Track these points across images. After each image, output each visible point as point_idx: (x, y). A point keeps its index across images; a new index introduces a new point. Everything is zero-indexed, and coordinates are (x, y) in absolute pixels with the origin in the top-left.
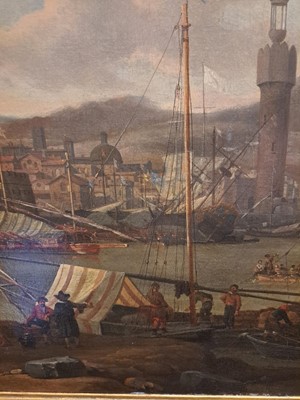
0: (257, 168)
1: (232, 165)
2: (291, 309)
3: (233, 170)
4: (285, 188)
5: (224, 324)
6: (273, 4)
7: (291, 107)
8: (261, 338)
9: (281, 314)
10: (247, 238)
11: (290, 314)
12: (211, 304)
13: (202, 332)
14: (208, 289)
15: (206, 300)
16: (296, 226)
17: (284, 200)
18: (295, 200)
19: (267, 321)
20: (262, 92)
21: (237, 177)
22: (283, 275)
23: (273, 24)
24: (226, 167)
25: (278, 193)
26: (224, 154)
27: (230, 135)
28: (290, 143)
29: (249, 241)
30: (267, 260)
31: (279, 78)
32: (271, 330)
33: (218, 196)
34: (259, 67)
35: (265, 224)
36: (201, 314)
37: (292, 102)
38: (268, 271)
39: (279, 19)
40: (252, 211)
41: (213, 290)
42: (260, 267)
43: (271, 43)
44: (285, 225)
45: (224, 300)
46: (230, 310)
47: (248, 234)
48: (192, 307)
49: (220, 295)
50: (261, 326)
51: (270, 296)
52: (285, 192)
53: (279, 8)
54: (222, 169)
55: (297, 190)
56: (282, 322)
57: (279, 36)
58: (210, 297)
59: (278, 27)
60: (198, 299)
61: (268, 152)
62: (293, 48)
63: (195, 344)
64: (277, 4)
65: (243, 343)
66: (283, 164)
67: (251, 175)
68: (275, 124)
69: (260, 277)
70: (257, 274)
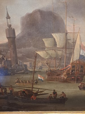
0: (11, 57)
1: (4, 57)
2: (26, 91)
3: (5, 58)
4: (18, 62)
5: (10, 95)
6: (7, 18)
7: (16, 43)
8: (20, 98)
9: (24, 92)
10: (12, 74)
11: (26, 92)
12: (6, 90)
13: (6, 97)
14: (5, 87)
15: (5, 89)
16: (23, 71)
17: (19, 65)
18: (21, 65)
19: (21, 94)
20: (8, 39)
21: (6, 60)
22: (22, 83)
23: (8, 23)
24: (3, 57)
25: (17, 63)
26: (2, 54)
27: (2, 50)
28: (17, 52)
29: (12, 75)
30: (18, 79)
31: (11, 36)
32: (22, 96)
33: (3, 64)
34: (6, 34)
35: (15, 71)
36: (4, 92)
37: (16, 42)
38: (18, 82)
39: (9, 22)
40: (12, 68)
41: (6, 87)
42: (16, 81)
43: (8, 28)
44: (20, 71)
45: (9, 89)
46: (11, 91)
47: (12, 73)
48: (2, 91)
49: (8, 88)
50: (20, 95)
51: (20, 88)
52: (19, 63)
53: (8, 19)
54: (2, 58)
55: (21, 63)
56: (24, 94)
57: (10, 26)
58: (6, 88)
59: (9, 24)
60: (3, 89)
61: (12, 54)
62: (14, 29)
63: (4, 100)
64: (8, 18)
65: (16, 99)
66: (17, 57)
67: (10, 59)
68: (13, 47)
69: (17, 83)
70: (16, 83)
